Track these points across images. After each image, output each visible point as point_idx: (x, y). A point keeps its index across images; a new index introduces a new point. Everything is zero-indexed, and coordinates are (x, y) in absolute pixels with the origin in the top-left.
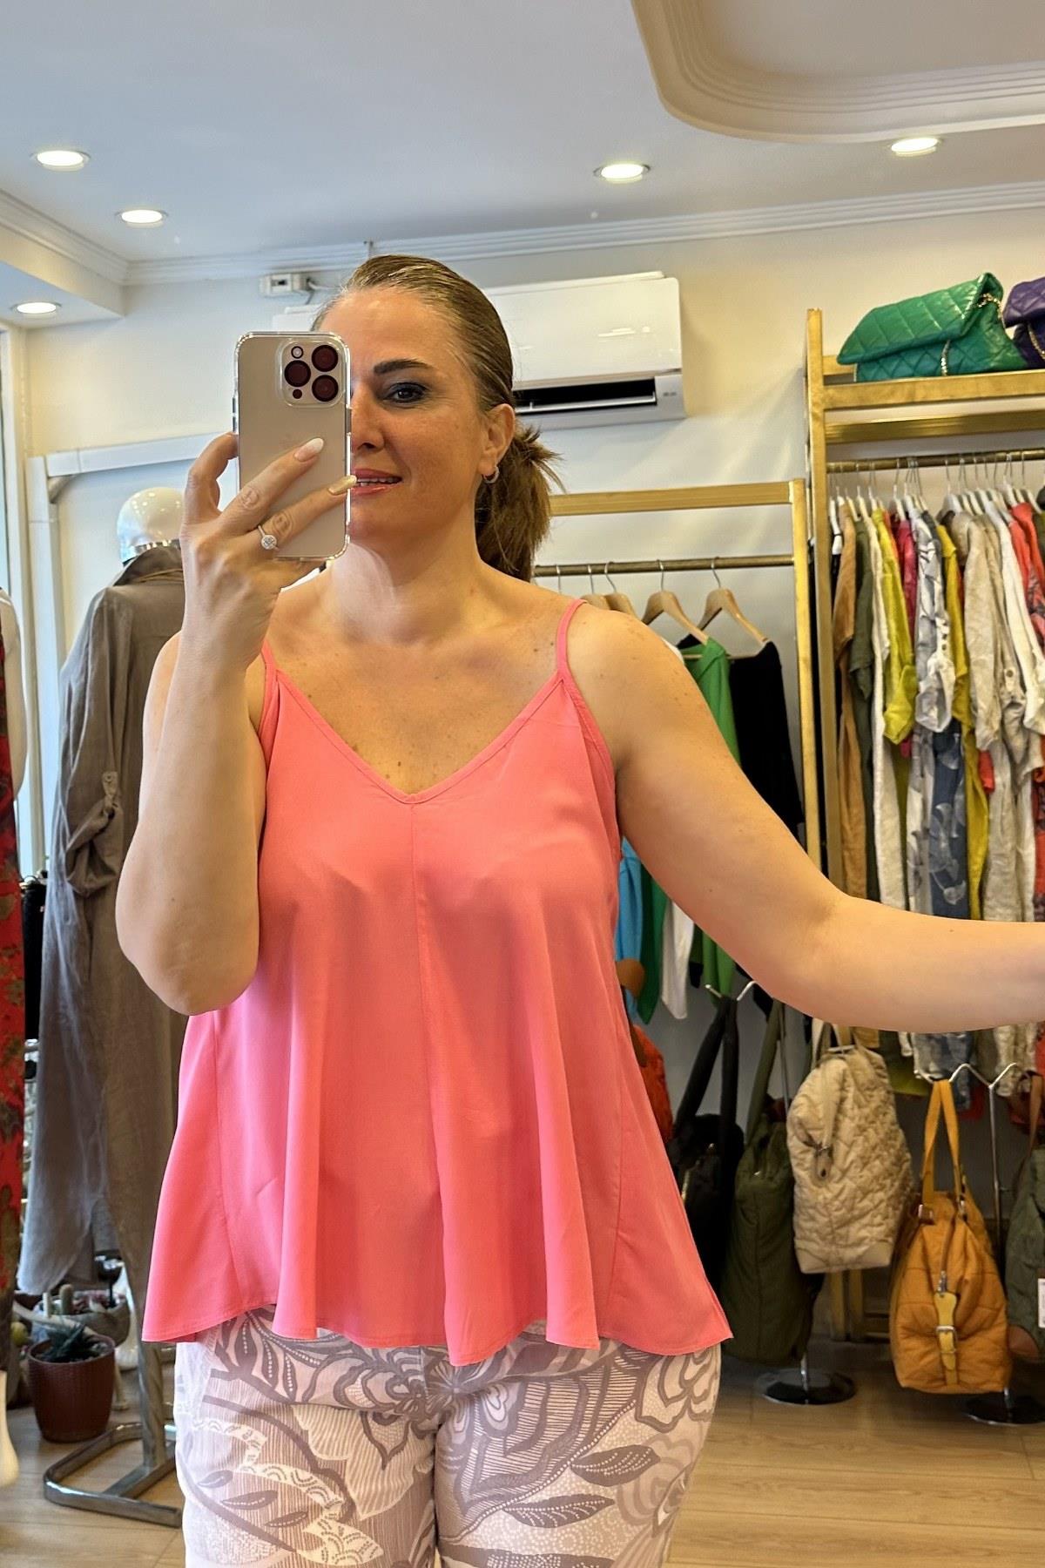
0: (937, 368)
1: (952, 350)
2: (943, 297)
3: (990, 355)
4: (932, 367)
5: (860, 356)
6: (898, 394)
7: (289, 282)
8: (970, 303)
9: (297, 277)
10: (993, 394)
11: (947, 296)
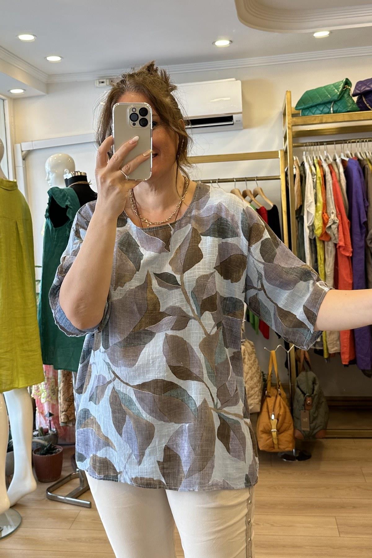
0: (329, 111)
1: (335, 105)
2: (331, 87)
3: (348, 106)
4: (328, 111)
5: (302, 107)
6: (317, 120)
7: (105, 82)
8: (341, 89)
9: (108, 80)
10: (349, 120)
11: (332, 86)
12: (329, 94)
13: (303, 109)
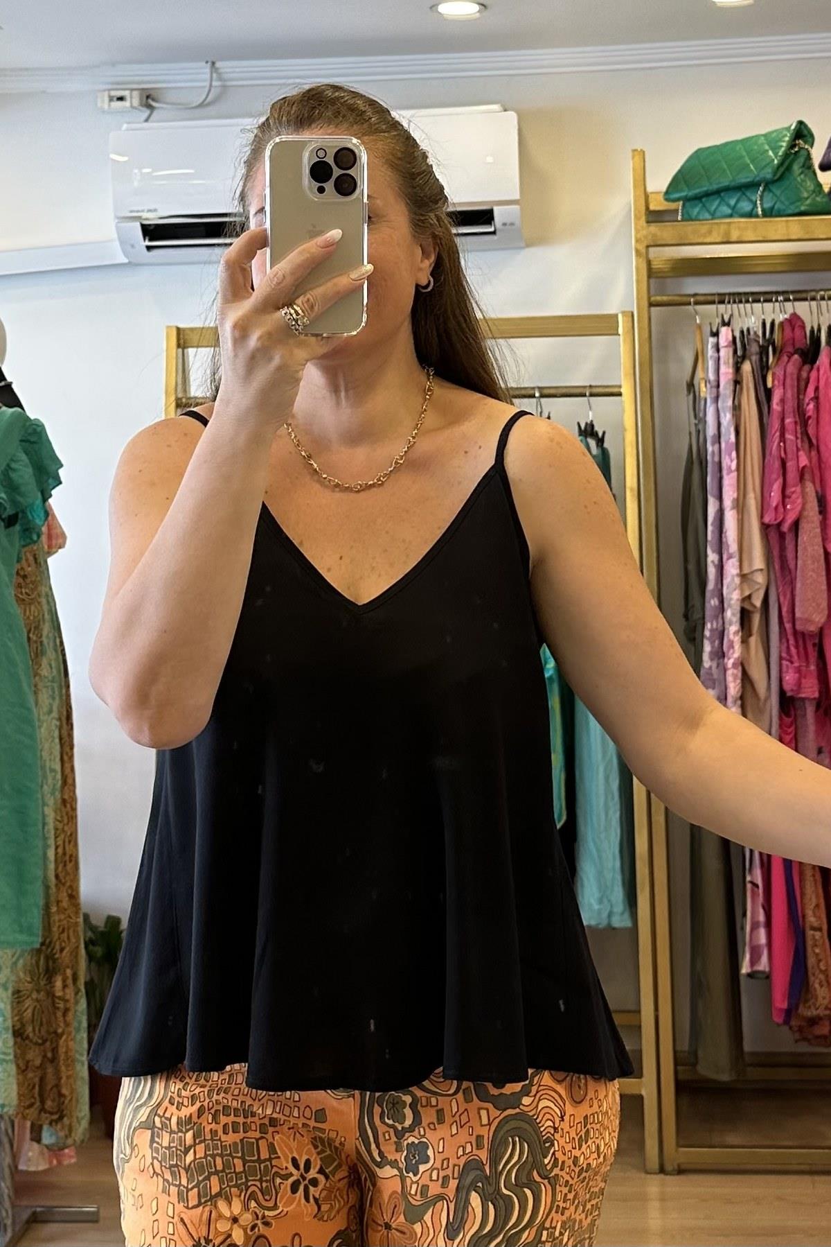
0: (753, 209)
1: (766, 193)
2: (760, 142)
3: (802, 200)
4: (748, 208)
5: (682, 194)
6: (715, 233)
7: (128, 99)
8: (783, 149)
9: (136, 94)
11: (762, 140)
12: (753, 161)
13: (686, 201)
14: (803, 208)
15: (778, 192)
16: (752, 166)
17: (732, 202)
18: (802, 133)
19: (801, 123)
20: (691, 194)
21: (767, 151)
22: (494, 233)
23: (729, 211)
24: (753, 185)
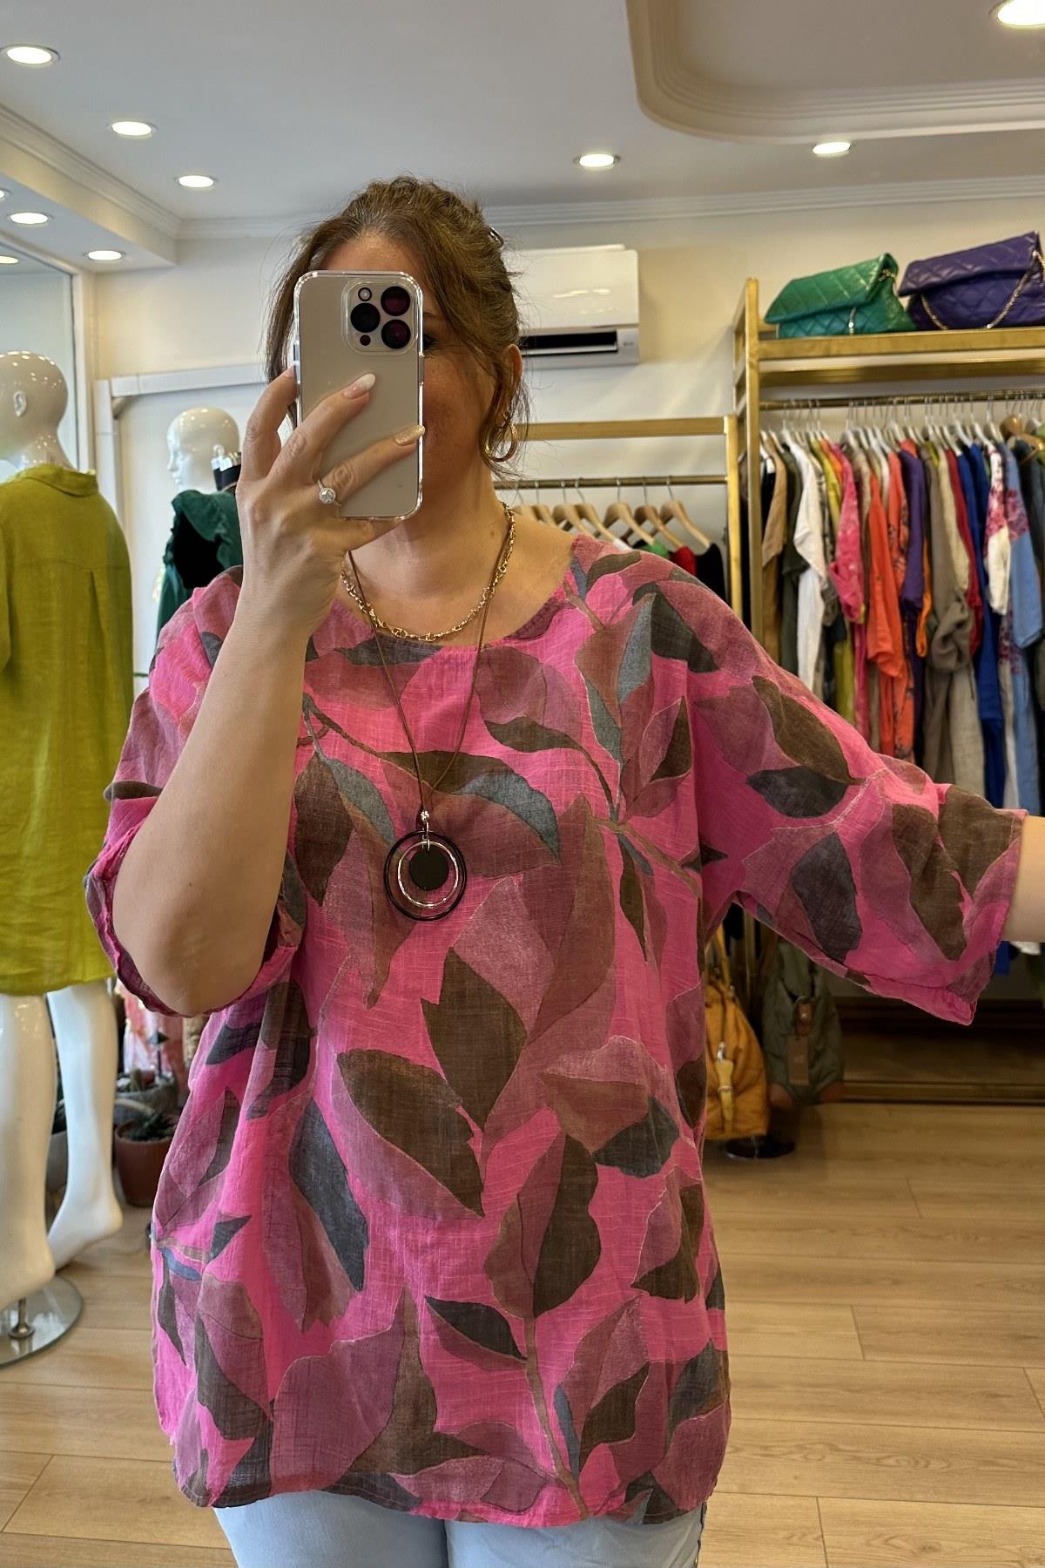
0: (845, 329)
1: (858, 315)
2: (851, 272)
3: (889, 320)
4: (842, 327)
5: (782, 317)
6: (816, 349)
8: (873, 277)
10: (892, 350)
11: (853, 271)
12: (847, 288)
13: (784, 323)
14: (890, 327)
15: (868, 313)
16: (846, 293)
17: (826, 323)
18: (888, 264)
19: (888, 256)
20: (790, 316)
21: (858, 280)
22: (616, 352)
23: (823, 331)
24: (846, 309)
